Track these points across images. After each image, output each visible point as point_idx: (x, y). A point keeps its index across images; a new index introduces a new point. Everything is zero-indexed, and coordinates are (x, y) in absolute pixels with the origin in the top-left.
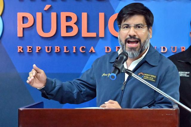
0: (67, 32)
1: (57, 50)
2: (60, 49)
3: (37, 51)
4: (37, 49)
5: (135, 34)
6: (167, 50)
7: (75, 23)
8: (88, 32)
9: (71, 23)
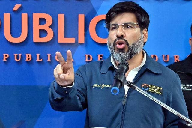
0: (40, 37)
1: (29, 59)
2: (31, 57)
3: (4, 60)
4: (5, 57)
5: (124, 34)
6: (158, 59)
7: (49, 27)
8: (65, 37)
9: (45, 27)
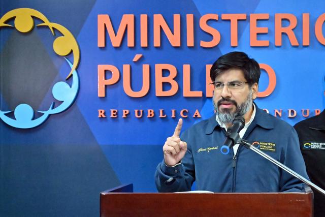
0: (164, 90)
1: (151, 115)
2: (154, 113)
3: (124, 116)
4: (124, 114)
5: (230, 95)
6: (297, 114)
7: (174, 79)
8: (191, 90)
9: (169, 79)
